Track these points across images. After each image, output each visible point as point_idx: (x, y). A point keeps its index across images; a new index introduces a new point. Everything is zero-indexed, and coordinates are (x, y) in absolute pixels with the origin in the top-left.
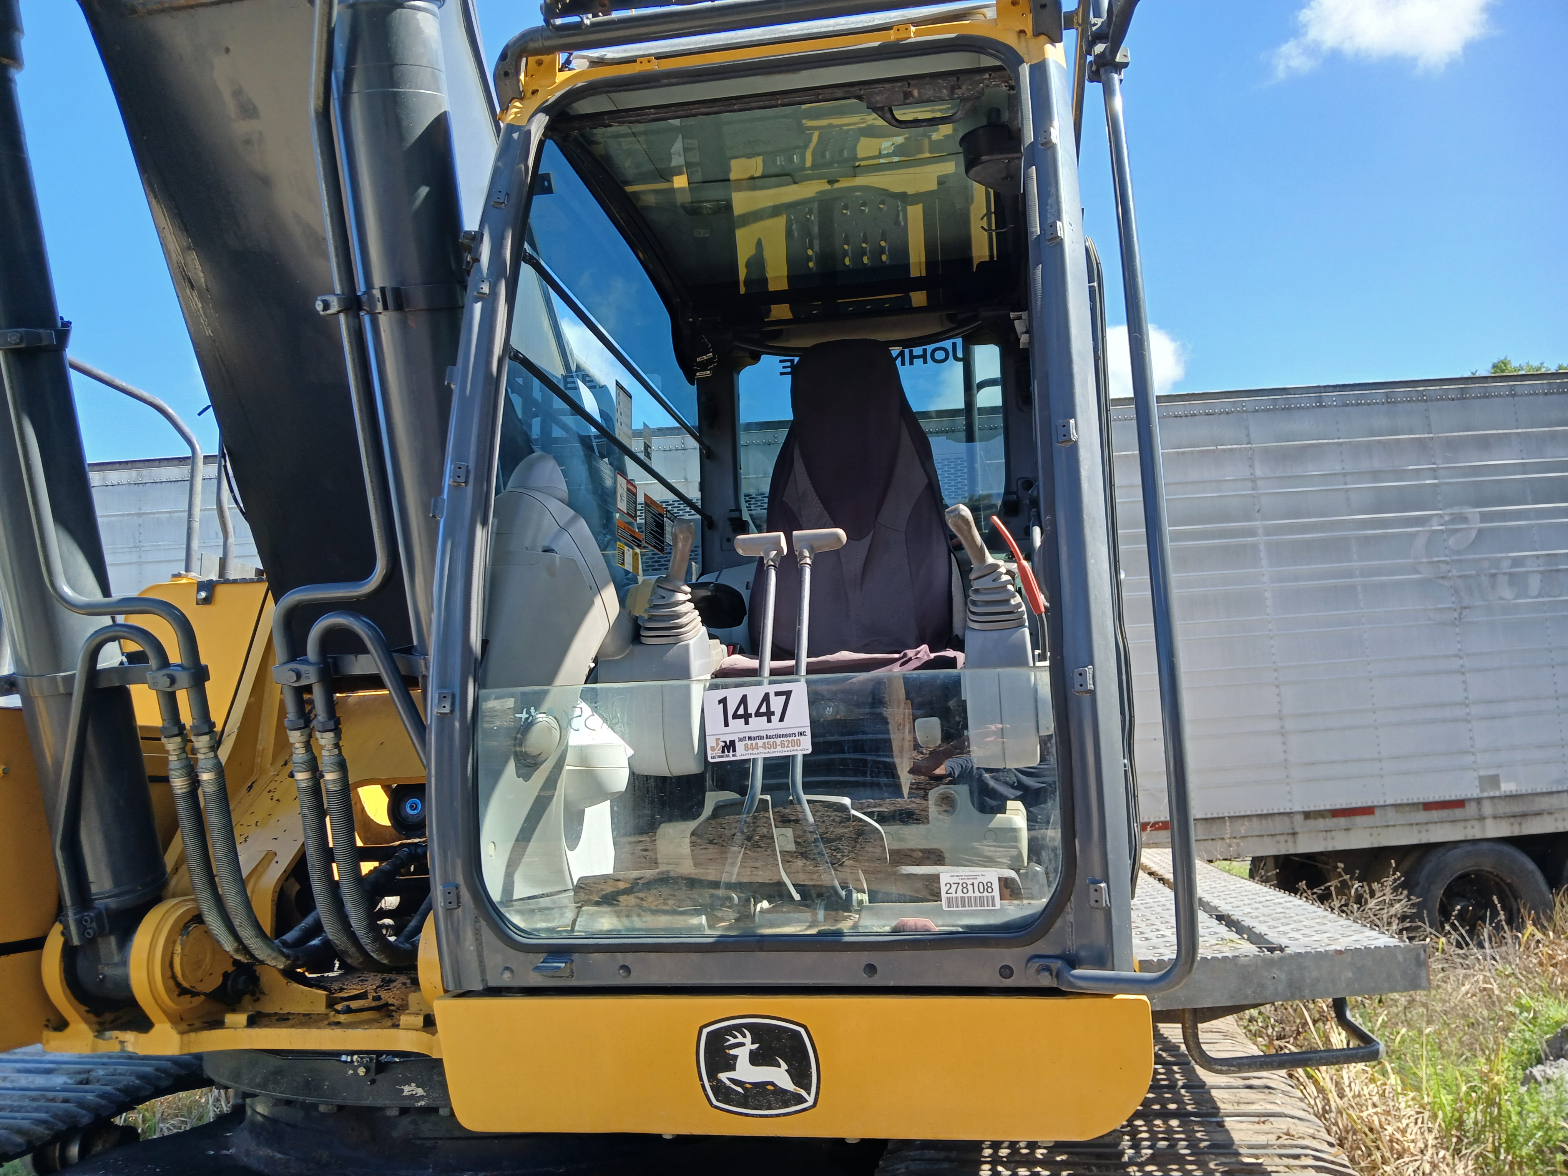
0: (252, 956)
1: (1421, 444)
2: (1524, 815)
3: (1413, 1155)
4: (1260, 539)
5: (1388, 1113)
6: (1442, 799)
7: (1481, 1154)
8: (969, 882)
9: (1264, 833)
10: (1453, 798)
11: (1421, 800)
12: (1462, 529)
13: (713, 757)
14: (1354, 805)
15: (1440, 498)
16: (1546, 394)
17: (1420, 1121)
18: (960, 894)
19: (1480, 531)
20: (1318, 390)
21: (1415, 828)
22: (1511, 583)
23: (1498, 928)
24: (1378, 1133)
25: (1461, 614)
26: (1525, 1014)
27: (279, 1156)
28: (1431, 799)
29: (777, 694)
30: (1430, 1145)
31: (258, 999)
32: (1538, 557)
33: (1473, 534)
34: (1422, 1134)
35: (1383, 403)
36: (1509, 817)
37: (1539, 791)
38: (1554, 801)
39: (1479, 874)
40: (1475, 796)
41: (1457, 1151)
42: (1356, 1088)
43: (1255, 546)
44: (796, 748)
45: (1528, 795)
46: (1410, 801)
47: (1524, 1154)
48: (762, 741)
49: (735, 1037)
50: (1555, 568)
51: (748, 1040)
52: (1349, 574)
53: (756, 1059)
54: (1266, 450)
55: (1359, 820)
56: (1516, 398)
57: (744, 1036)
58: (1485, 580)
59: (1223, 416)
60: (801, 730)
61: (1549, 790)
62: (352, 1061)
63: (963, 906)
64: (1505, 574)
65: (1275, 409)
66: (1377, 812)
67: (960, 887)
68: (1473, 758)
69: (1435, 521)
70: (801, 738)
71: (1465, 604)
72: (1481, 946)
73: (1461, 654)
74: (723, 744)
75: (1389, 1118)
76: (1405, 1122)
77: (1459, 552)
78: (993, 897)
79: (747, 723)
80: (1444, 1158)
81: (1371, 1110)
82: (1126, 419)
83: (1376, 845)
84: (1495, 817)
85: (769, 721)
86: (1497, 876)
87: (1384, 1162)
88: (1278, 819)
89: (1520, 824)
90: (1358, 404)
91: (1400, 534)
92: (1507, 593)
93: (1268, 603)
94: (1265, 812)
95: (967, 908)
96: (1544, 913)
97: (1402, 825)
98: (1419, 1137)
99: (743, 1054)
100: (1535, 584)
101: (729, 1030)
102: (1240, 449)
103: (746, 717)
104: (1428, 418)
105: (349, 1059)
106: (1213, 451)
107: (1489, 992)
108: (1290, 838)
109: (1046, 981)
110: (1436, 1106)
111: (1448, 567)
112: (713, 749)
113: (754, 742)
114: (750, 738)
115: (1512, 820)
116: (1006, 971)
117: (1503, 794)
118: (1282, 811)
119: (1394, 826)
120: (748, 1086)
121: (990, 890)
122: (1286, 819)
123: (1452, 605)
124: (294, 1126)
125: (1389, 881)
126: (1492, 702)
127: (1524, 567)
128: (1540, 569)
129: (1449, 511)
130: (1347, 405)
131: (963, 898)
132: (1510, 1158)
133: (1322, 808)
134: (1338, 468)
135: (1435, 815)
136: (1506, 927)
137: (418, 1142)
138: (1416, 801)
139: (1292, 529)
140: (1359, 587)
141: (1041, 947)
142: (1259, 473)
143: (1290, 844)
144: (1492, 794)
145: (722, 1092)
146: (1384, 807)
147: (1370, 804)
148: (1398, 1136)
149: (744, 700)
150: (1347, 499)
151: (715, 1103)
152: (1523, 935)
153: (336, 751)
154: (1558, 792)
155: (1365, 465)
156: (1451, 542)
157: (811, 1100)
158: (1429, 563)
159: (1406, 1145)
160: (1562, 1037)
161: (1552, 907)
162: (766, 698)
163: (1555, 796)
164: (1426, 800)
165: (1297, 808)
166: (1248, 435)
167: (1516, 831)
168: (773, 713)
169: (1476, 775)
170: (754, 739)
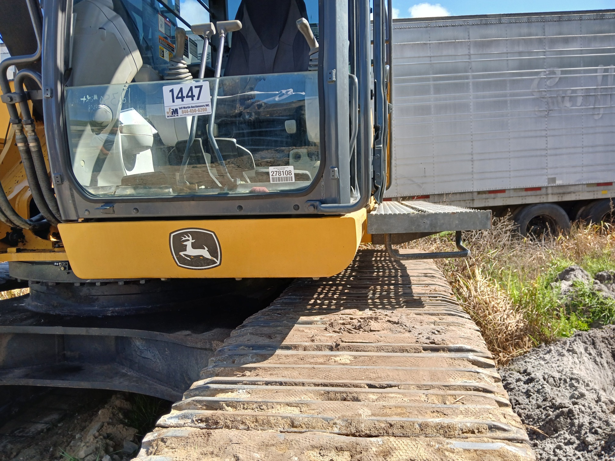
0: (14, 224)
1: (540, 41)
2: (564, 193)
3: (501, 312)
4: (470, 81)
5: (493, 297)
6: (533, 187)
7: (526, 312)
8: (282, 171)
9: (461, 199)
10: (537, 186)
11: (524, 187)
12: (553, 77)
13: (168, 117)
14: (498, 189)
15: (545, 64)
16: (595, 19)
17: (505, 300)
18: (278, 176)
19: (560, 78)
20: (500, 16)
21: (521, 198)
22: (570, 101)
23: (548, 235)
24: (488, 304)
25: (548, 113)
26: (554, 266)
27: (39, 304)
28: (528, 187)
29: (196, 87)
30: (507, 308)
31: (25, 244)
32: (582, 89)
33: (557, 80)
34: (505, 305)
35: (526, 22)
36: (558, 194)
37: (571, 184)
38: (576, 188)
39: (543, 216)
40: (546, 186)
41: (517, 310)
42: (482, 289)
43: (468, 84)
44: (205, 112)
45: (566, 186)
46: (520, 188)
47: (542, 311)
48: (189, 109)
49: (185, 237)
50: (588, 94)
51: (190, 238)
52: (505, 96)
53: (194, 246)
54: (476, 42)
55: (499, 195)
56: (582, 21)
57: (189, 237)
58: (559, 99)
59: (459, 27)
60: (207, 104)
61: (575, 184)
62: (59, 265)
63: (279, 181)
64: (568, 96)
65: (481, 24)
66: (507, 192)
67: (278, 173)
68: (546, 171)
69: (542, 74)
70: (207, 107)
71: (550, 109)
72: (540, 241)
73: (547, 129)
74: (172, 110)
75: (493, 299)
76: (499, 301)
77: (550, 87)
78: (292, 177)
79: (183, 101)
80: (512, 313)
81: (487, 296)
82: (418, 27)
83: (505, 204)
84: (552, 194)
85: (193, 100)
86: (550, 217)
87: (489, 314)
88: (467, 194)
89: (562, 197)
90: (516, 23)
91: (528, 79)
92: (568, 104)
93: (471, 107)
94: (462, 191)
95: (281, 182)
96: (566, 230)
97: (516, 197)
98: (504, 306)
99: (189, 244)
100: (580, 100)
101: (182, 234)
102: (465, 42)
103: (182, 98)
104: (544, 29)
105: (57, 264)
106: (454, 42)
107: (541, 258)
108: (471, 202)
109: (311, 211)
110: (512, 296)
111: (545, 93)
112: (168, 113)
113: (186, 109)
114: (184, 108)
115: (559, 195)
116: (297, 207)
117: (557, 185)
118: (469, 191)
119: (512, 197)
120: (192, 257)
121: (290, 174)
122: (470, 194)
123: (545, 109)
124: (43, 293)
125: (507, 217)
126: (556, 149)
127: (576, 93)
128: (582, 94)
129: (548, 69)
130: (511, 23)
131: (279, 178)
132: (537, 313)
133: (485, 190)
134: (505, 50)
135: (529, 193)
136: (550, 234)
137: (91, 297)
138: (522, 187)
139: (483, 76)
140: (509, 102)
141: (311, 196)
142: (472, 52)
143: (471, 203)
144: (552, 185)
145: (182, 260)
146: (509, 189)
147: (504, 188)
148: (496, 305)
149: (181, 90)
150: (507, 64)
151: (179, 264)
152: (557, 238)
153: (33, 134)
154: (578, 185)
155: (517, 49)
156: (548, 83)
157: (218, 262)
158: (538, 91)
159: (498, 308)
160: (565, 272)
161: (570, 228)
162: (191, 89)
163: (577, 186)
164: (526, 187)
165: (475, 190)
166: (469, 36)
167: (560, 199)
168: (194, 96)
169: (547, 177)
170: (186, 108)
